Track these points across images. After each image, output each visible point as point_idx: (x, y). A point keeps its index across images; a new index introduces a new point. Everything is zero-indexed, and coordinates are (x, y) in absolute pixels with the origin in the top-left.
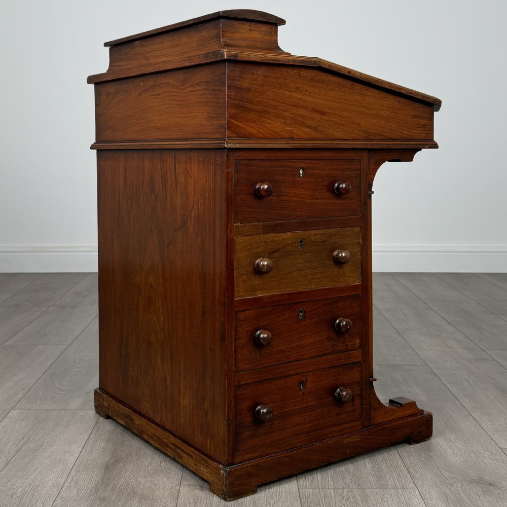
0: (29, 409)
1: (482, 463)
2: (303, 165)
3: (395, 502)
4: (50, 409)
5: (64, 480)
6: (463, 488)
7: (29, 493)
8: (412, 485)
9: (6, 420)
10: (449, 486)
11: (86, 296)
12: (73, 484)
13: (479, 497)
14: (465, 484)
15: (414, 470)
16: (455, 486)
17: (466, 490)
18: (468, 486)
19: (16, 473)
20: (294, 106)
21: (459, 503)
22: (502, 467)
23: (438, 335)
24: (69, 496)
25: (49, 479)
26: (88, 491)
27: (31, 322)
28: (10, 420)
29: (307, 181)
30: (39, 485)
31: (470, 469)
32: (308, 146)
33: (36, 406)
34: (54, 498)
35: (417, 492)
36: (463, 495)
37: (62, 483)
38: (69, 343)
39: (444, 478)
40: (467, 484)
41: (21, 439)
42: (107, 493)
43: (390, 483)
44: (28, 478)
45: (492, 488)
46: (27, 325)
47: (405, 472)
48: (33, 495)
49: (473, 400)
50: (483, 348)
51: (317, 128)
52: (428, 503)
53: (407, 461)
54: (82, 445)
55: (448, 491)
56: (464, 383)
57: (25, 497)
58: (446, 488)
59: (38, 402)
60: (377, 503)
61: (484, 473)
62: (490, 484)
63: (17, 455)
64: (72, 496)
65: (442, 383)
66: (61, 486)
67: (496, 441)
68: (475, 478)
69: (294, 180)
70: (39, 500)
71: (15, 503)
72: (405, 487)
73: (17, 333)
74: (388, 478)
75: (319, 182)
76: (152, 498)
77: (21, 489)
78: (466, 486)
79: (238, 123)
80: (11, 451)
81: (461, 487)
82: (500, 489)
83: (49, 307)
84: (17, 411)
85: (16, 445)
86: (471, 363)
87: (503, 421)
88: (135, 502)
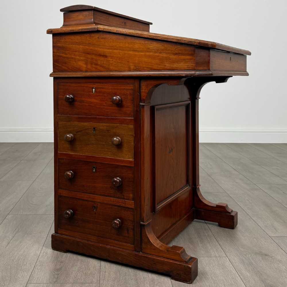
0: (17, 215)
1: (260, 244)
2: (95, 86)
3: (216, 264)
4: (28, 215)
5: (39, 252)
6: (252, 257)
7: (22, 259)
8: (225, 255)
9: (5, 220)
10: (244, 256)
11: (40, 155)
12: (44, 254)
13: (261, 262)
14: (253, 255)
15: (225, 247)
16: (247, 256)
17: (253, 258)
18: (254, 256)
19: (14, 248)
20: (88, 54)
21: (250, 265)
22: (271, 246)
23: (230, 176)
24: (43, 260)
25: (32, 251)
26: (53, 258)
27: (13, 168)
28: (7, 220)
29: (97, 95)
30: (27, 255)
31: (254, 247)
32: (93, 75)
33: (21, 213)
34: (36, 262)
35: (227, 258)
36: (252, 261)
37: (39, 254)
38: (34, 179)
39: (241, 252)
40: (254, 255)
41: (14, 230)
42: (63, 259)
43: (212, 254)
44: (20, 251)
45: (267, 257)
46: (11, 170)
47: (220, 248)
48: (24, 260)
49: (252, 210)
50: (255, 183)
51: (102, 65)
52: (234, 265)
53: (220, 243)
54: (47, 233)
55: (244, 259)
56: (246, 201)
57: (20, 260)
58: (242, 257)
59: (21, 211)
60: (207, 265)
61: (262, 249)
62: (266, 255)
63: (13, 239)
64: (45, 260)
65: (235, 202)
66: (38, 255)
67: (267, 232)
68: (258, 252)
69: (89, 94)
70: (28, 262)
71: (15, 264)
72: (221, 256)
73: (6, 174)
74: (211, 252)
75: (105, 96)
76: (87, 262)
77: (17, 257)
78: (253, 256)
79: (58, 64)
80: (10, 237)
81: (251, 257)
82: (271, 258)
83: (21, 161)
84: (11, 216)
85: (12, 234)
86: (249, 191)
87: (270, 222)
88: (78, 264)
